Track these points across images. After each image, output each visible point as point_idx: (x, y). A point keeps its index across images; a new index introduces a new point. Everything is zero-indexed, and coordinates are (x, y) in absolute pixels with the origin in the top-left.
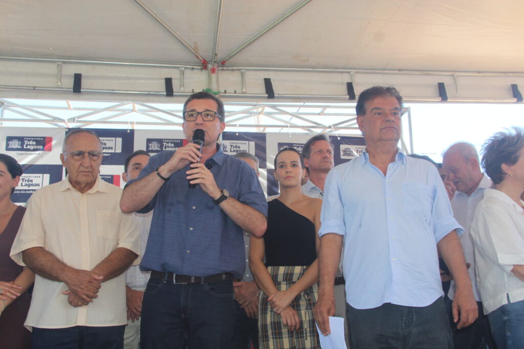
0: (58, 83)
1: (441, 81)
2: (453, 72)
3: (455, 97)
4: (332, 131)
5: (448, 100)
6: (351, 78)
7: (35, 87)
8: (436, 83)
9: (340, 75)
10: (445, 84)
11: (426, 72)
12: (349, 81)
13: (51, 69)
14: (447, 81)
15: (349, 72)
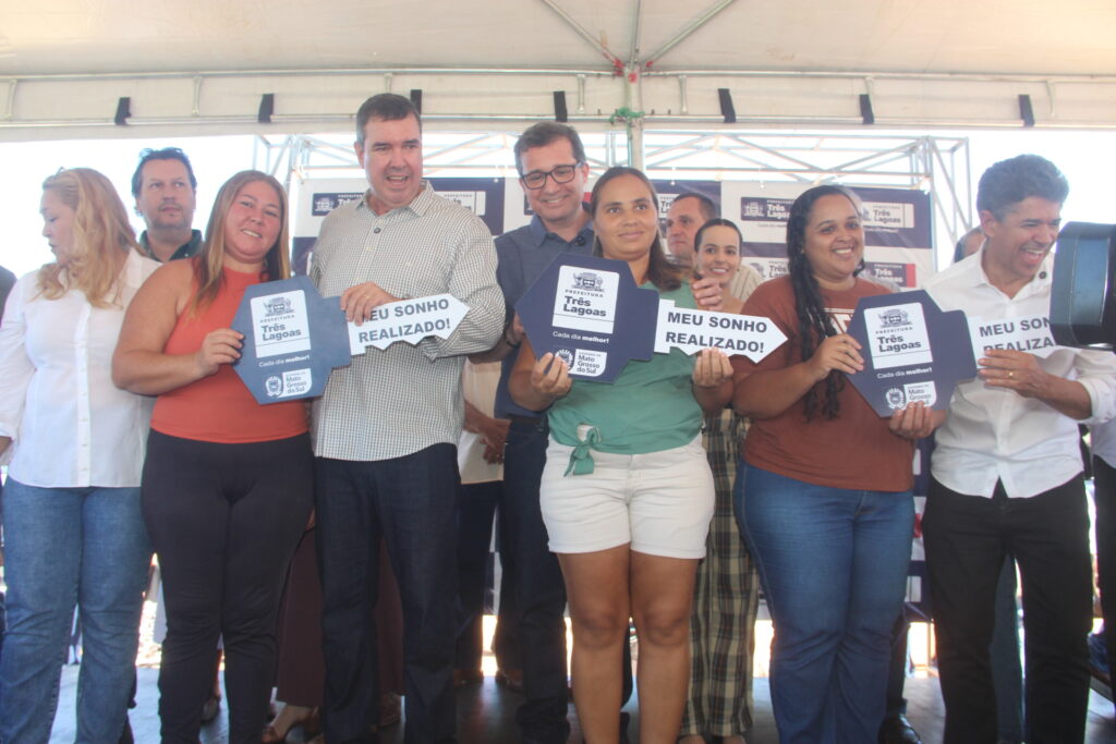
1: (1024, 93)
2: (1046, 77)
3: (1048, 120)
4: (833, 178)
5: (1036, 125)
6: (867, 88)
8: (1016, 97)
9: (848, 82)
10: (1032, 98)
11: (998, 77)
12: (864, 93)
14: (1035, 92)
15: (864, 78)
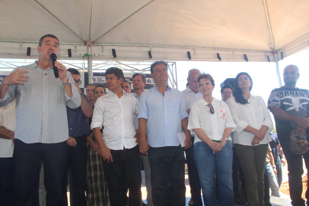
0: (20, 51)
2: (194, 48)
3: (194, 58)
4: (142, 72)
5: (191, 59)
6: (150, 49)
7: (9, 53)
8: (187, 52)
9: (145, 48)
10: (190, 53)
11: (182, 47)
12: (149, 50)
13: (17, 45)
14: (191, 51)
15: (149, 47)
